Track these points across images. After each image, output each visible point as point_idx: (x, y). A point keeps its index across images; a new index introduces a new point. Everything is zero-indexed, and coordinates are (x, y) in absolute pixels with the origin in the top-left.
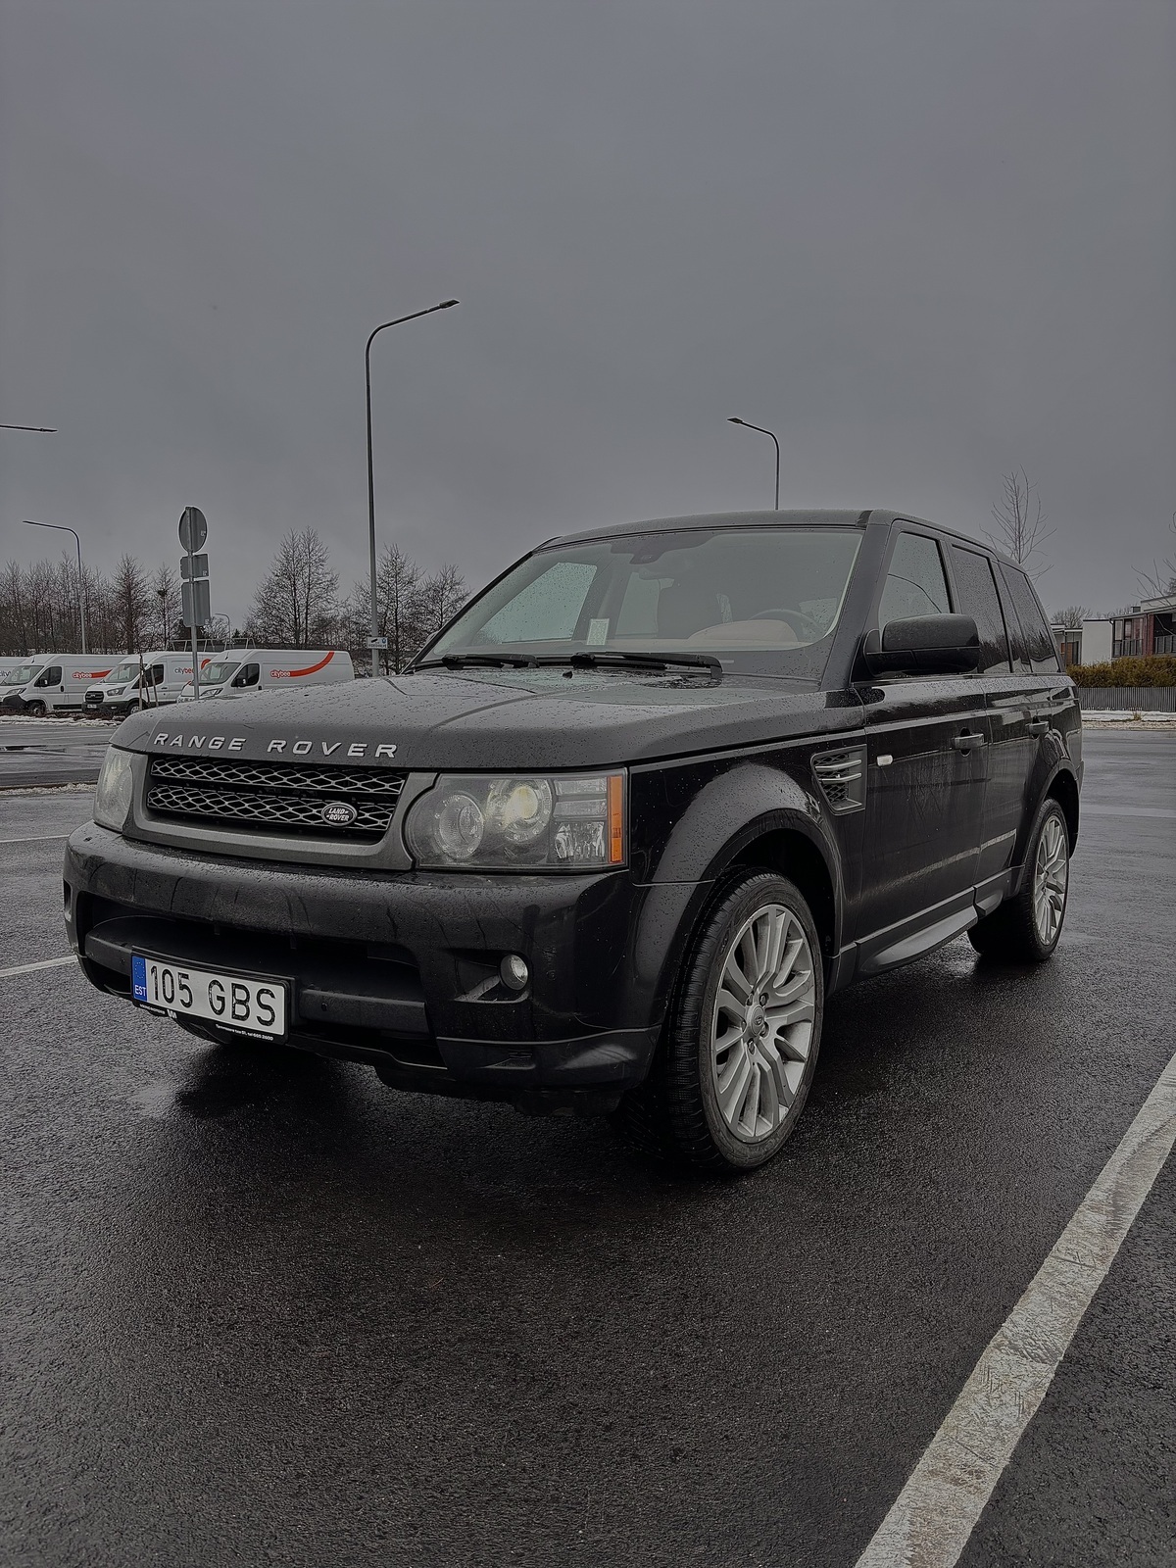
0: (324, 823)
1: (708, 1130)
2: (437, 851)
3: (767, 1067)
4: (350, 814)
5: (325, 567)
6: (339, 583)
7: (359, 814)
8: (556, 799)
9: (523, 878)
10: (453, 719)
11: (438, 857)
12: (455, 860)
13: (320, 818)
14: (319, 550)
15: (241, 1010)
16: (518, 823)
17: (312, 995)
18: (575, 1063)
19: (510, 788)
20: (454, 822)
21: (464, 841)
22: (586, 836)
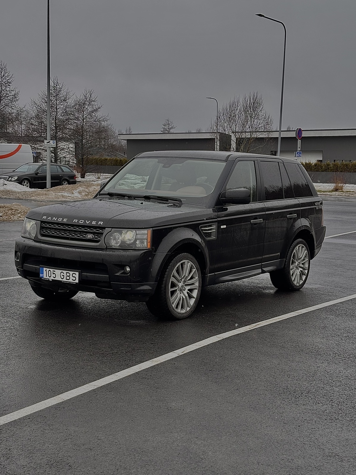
0: (87, 238)
1: (168, 307)
2: (111, 245)
3: (184, 297)
4: (93, 236)
5: (11, 87)
6: (20, 96)
7: (95, 237)
8: (137, 234)
9: (129, 251)
10: (115, 216)
11: (111, 246)
12: (115, 247)
13: (86, 237)
14: (8, 76)
15: (68, 278)
16: (128, 239)
17: (84, 274)
18: (139, 289)
19: (127, 232)
20: (115, 239)
21: (117, 243)
22: (143, 243)
